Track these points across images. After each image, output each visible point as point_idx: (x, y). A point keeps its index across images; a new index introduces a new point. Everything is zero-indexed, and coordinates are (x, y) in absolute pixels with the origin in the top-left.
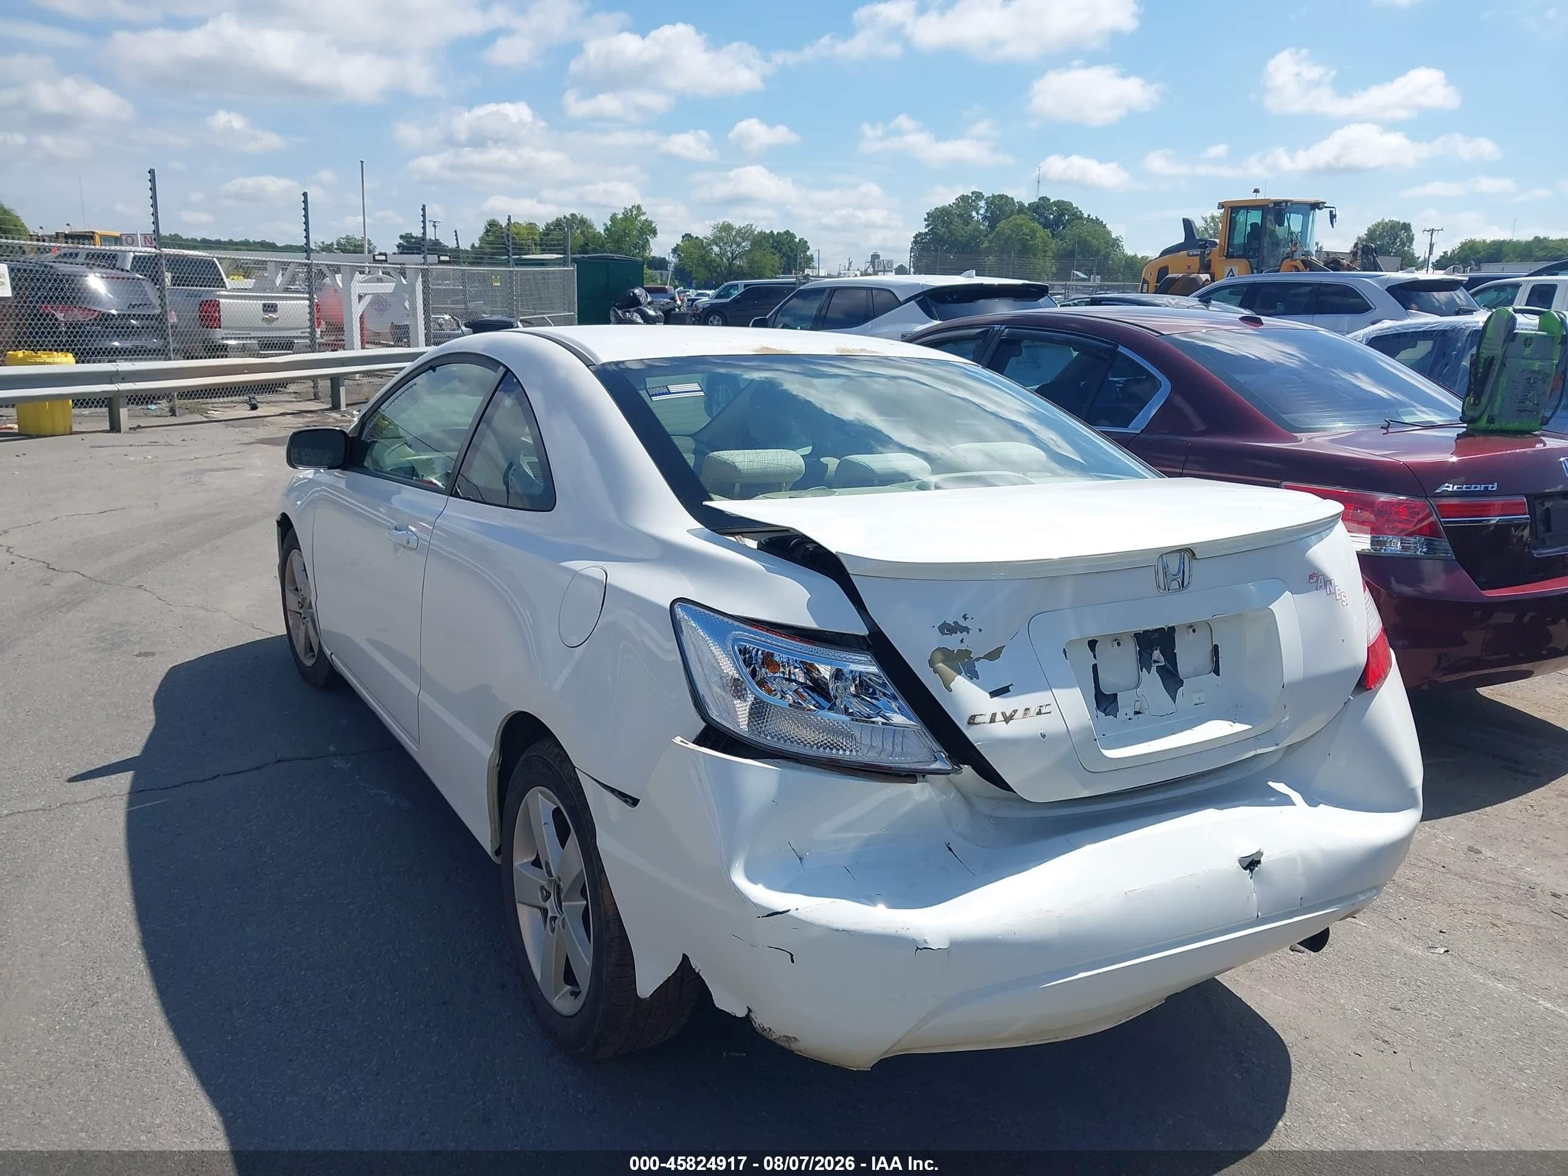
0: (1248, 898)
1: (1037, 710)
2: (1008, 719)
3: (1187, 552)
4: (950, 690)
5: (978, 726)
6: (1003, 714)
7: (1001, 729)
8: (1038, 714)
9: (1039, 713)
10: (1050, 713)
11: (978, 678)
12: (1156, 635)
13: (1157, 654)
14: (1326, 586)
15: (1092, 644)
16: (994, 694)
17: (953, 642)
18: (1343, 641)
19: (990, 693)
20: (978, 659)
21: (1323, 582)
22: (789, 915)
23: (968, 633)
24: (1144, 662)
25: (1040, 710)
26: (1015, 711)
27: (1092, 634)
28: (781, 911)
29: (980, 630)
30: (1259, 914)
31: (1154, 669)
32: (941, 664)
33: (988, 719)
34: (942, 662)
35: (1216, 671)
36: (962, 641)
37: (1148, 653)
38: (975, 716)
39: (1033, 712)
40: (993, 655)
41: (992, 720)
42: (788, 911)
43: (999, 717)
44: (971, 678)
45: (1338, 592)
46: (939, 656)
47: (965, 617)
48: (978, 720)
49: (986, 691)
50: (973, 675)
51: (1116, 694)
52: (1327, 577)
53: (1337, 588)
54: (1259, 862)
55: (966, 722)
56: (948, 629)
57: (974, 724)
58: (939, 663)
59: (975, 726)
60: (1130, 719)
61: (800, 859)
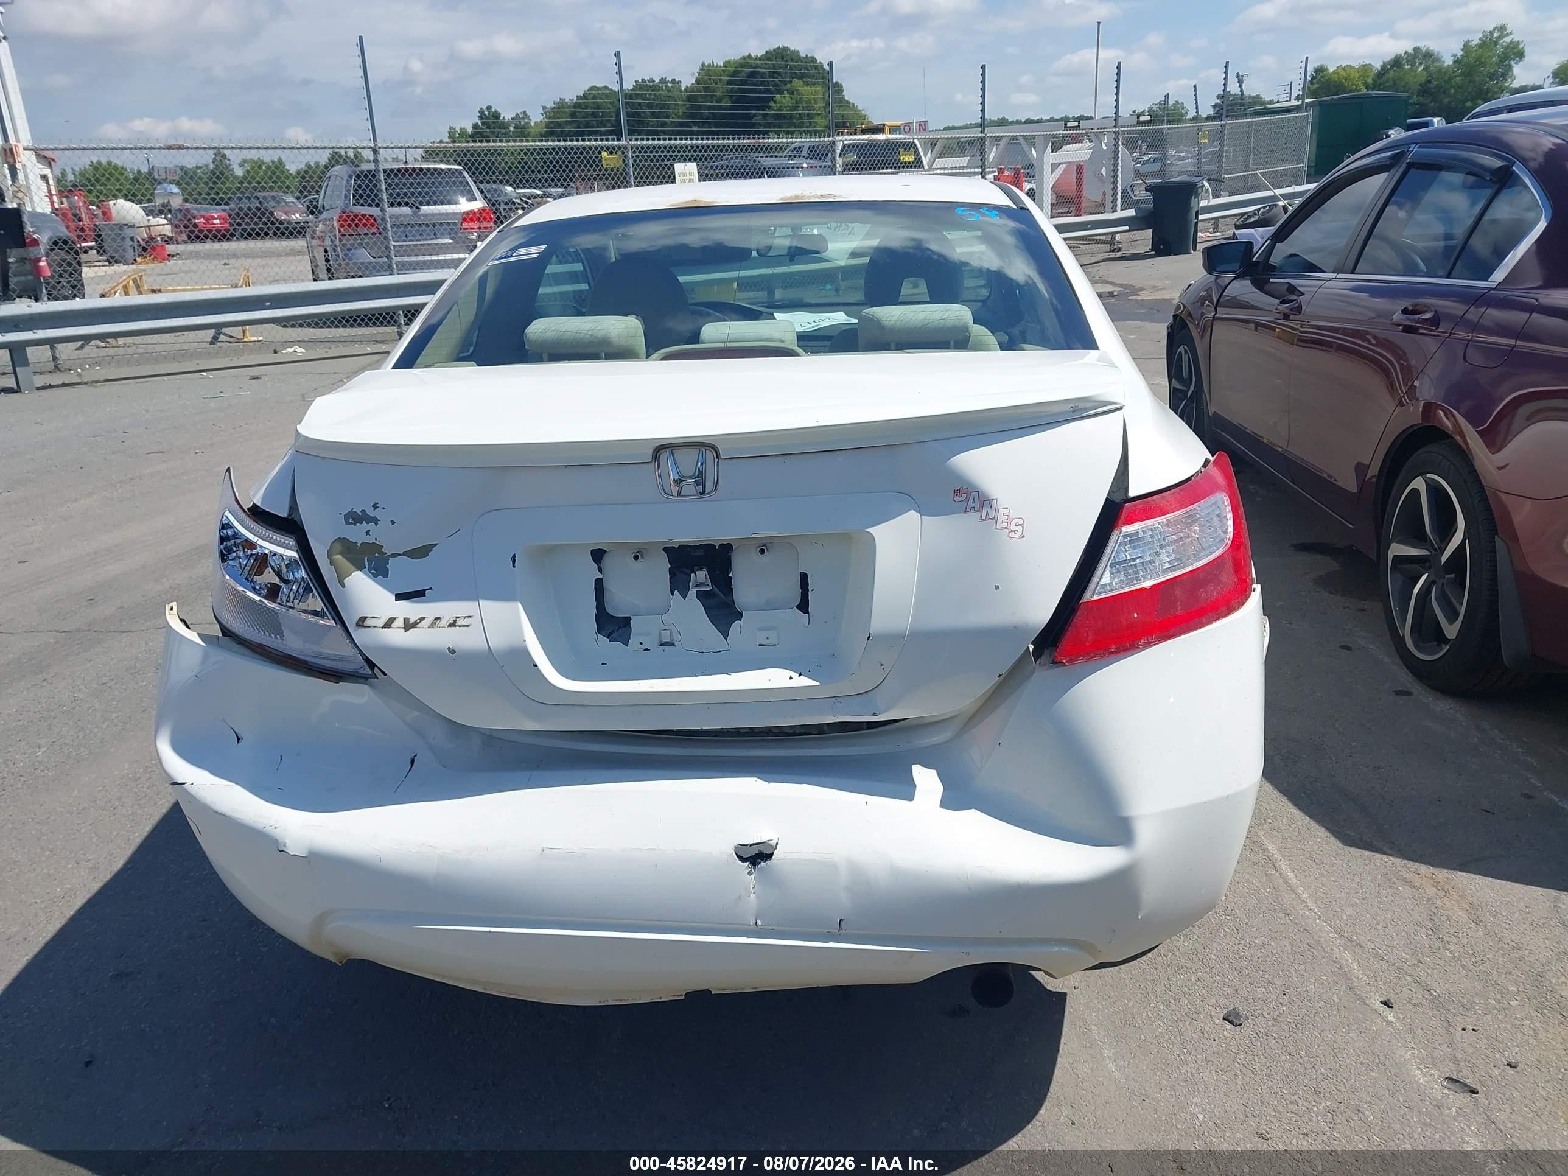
0: (739, 898)
1: (451, 621)
2: (408, 626)
3: (704, 446)
4: (344, 586)
5: (368, 629)
6: (406, 620)
7: (397, 637)
8: (450, 625)
9: (453, 625)
10: (468, 626)
11: (386, 575)
12: (700, 553)
13: (702, 575)
14: (981, 507)
15: (598, 555)
16: (400, 597)
17: (357, 534)
18: (997, 587)
19: (396, 595)
20: (394, 555)
21: (976, 501)
22: (183, 788)
23: (376, 524)
24: (678, 582)
25: (455, 621)
26: (422, 619)
27: (600, 541)
28: (179, 782)
29: (393, 523)
30: (759, 922)
31: (692, 594)
32: (339, 557)
33: (381, 623)
34: (341, 553)
35: (804, 606)
36: (368, 533)
37: (685, 574)
38: (367, 617)
39: (444, 622)
40: (420, 553)
41: (388, 624)
42: (184, 784)
43: (399, 622)
44: (375, 576)
45: (1001, 518)
46: (338, 547)
47: (375, 506)
48: (368, 622)
49: (391, 591)
50: (379, 570)
51: (630, 618)
52: (984, 494)
53: (1001, 512)
54: (770, 856)
55: (355, 623)
56: (355, 518)
57: (363, 626)
58: (337, 554)
59: (363, 629)
60: (646, 650)
61: (238, 739)
